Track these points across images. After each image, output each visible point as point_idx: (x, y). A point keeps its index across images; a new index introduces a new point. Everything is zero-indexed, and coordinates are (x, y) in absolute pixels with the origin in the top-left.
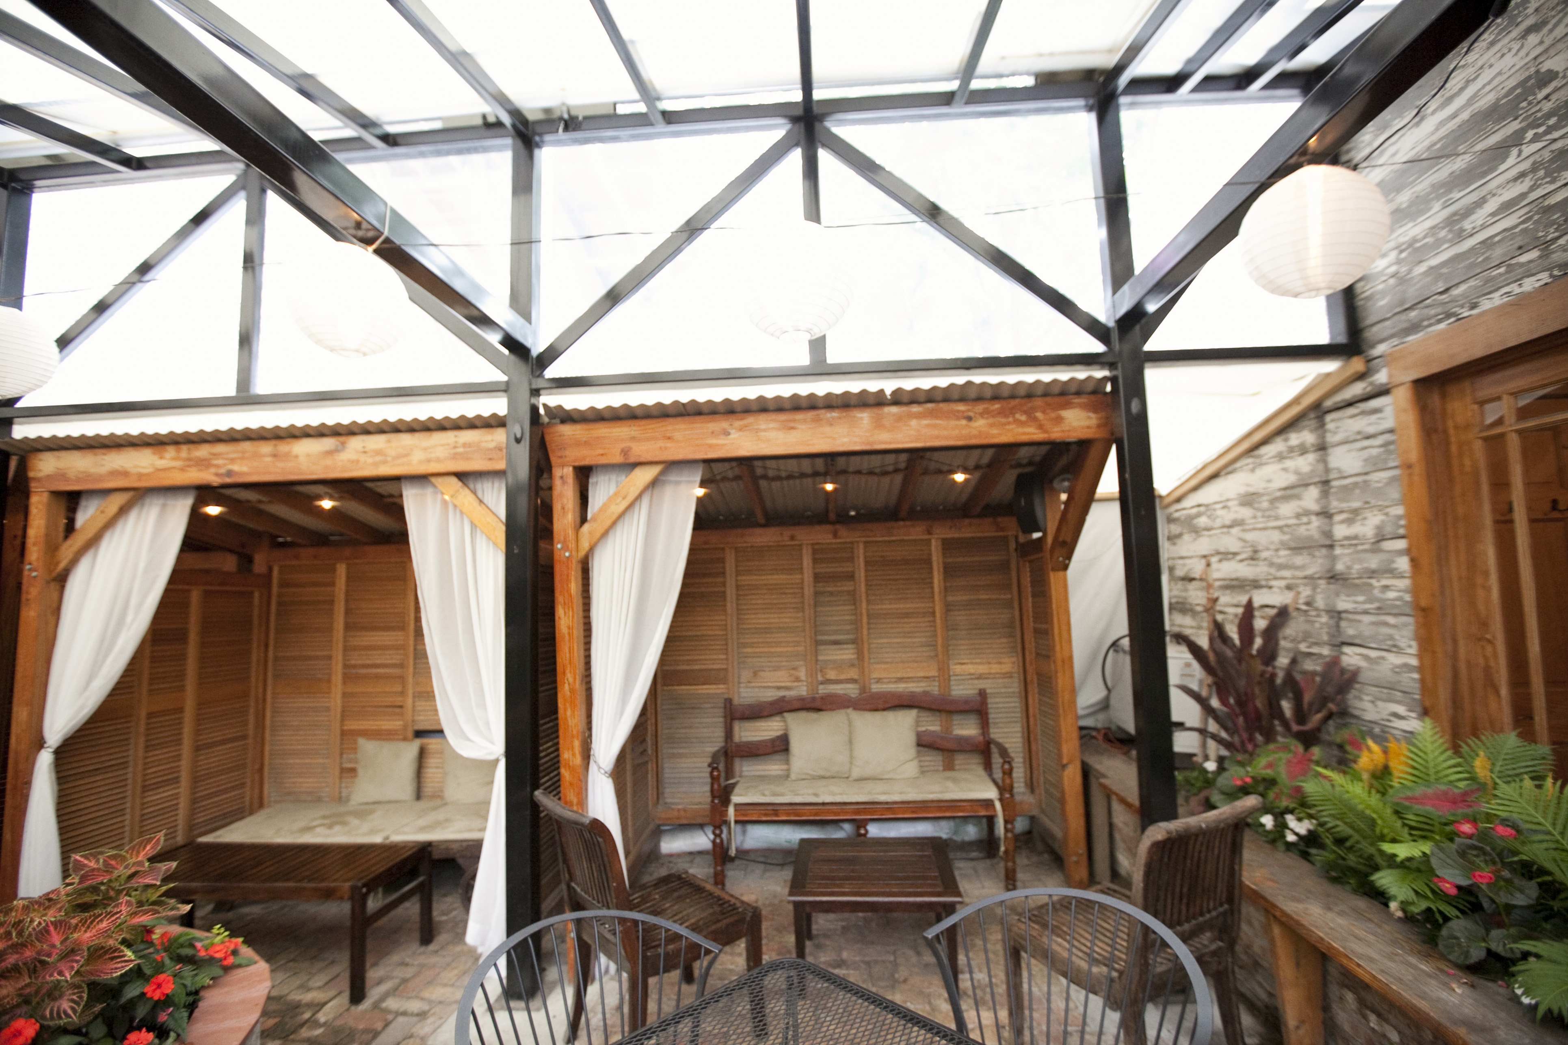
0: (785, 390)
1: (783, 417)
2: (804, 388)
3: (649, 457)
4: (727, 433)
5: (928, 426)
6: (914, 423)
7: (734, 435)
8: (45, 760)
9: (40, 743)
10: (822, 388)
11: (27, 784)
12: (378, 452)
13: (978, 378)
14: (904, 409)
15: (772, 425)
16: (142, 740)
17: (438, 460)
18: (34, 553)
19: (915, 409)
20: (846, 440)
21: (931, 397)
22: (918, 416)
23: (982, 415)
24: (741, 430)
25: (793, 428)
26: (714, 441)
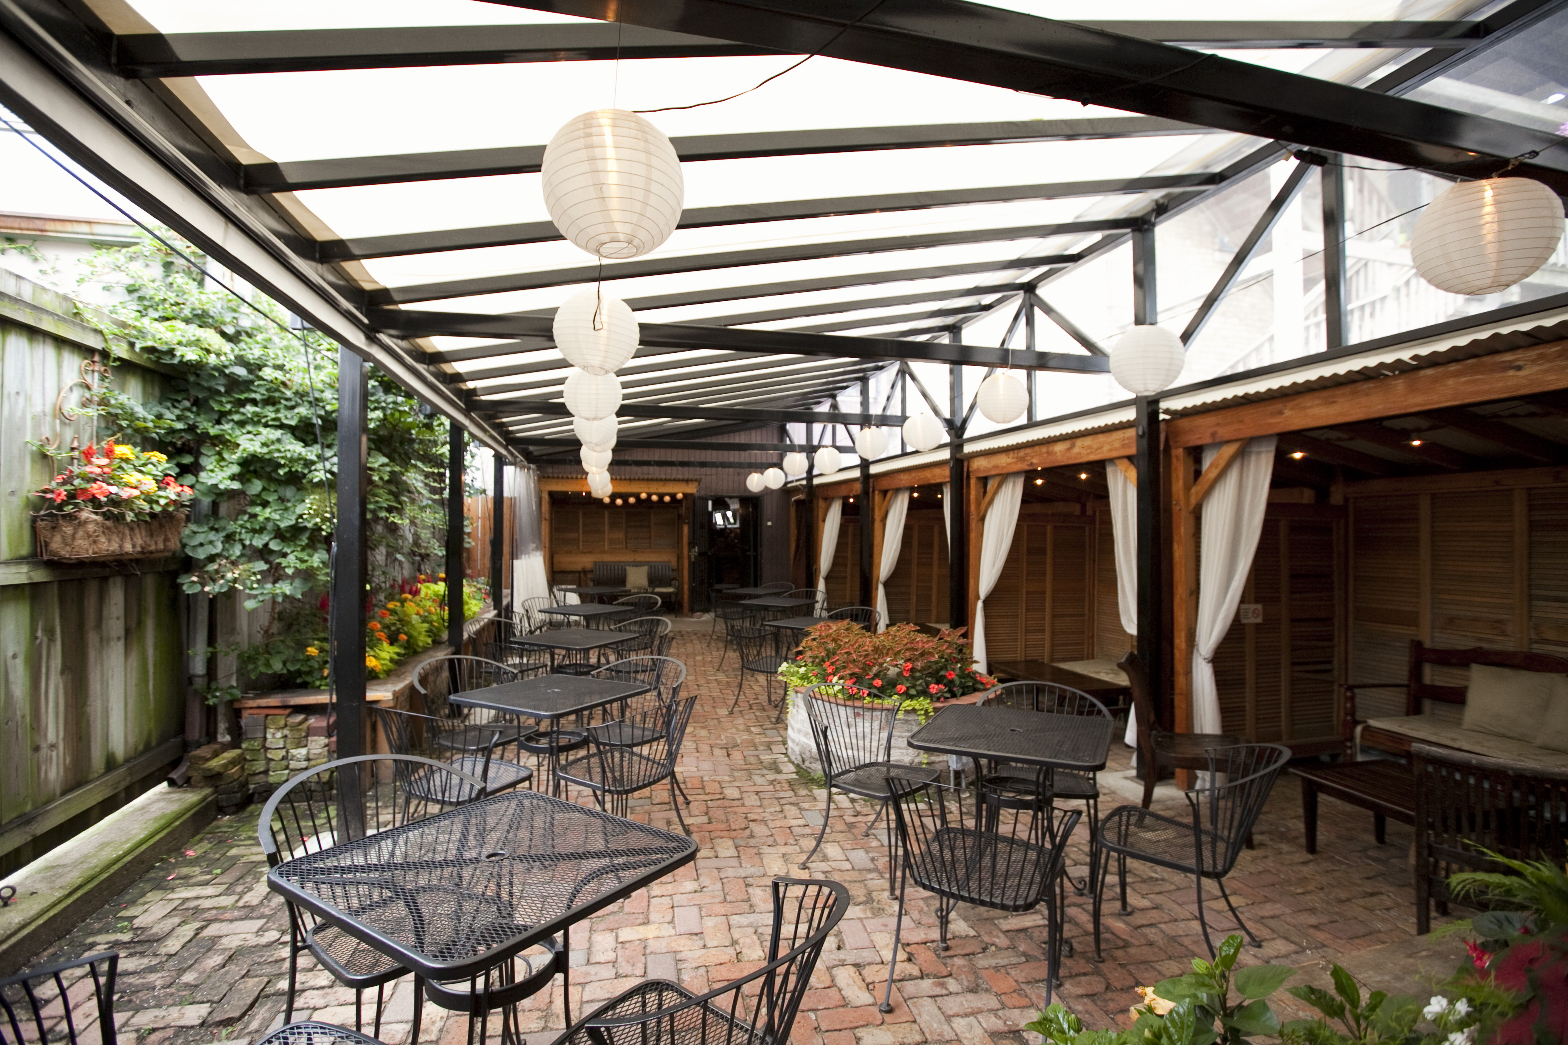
0: (1312, 374)
1: (1326, 394)
2: (1327, 370)
3: (1227, 437)
4: (1281, 413)
5: (1466, 383)
6: (1451, 382)
7: (1287, 413)
8: (980, 604)
9: (978, 598)
10: (1342, 368)
11: (974, 615)
12: (1089, 447)
13: (1505, 330)
14: (1440, 369)
15: (1316, 402)
16: (1024, 605)
17: (1116, 449)
18: (973, 508)
19: (1453, 367)
20: (1380, 407)
21: (1455, 355)
22: (1457, 374)
23: (1534, 361)
24: (1292, 409)
25: (1333, 402)
26: (1272, 421)
